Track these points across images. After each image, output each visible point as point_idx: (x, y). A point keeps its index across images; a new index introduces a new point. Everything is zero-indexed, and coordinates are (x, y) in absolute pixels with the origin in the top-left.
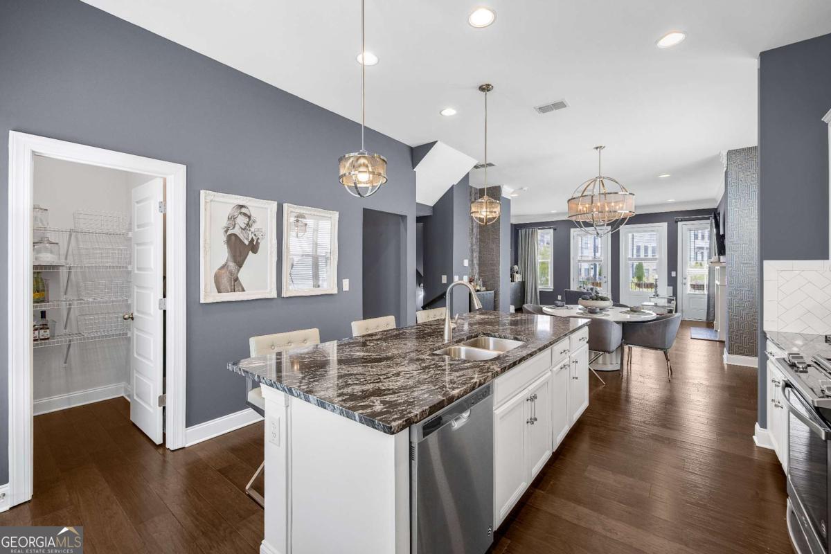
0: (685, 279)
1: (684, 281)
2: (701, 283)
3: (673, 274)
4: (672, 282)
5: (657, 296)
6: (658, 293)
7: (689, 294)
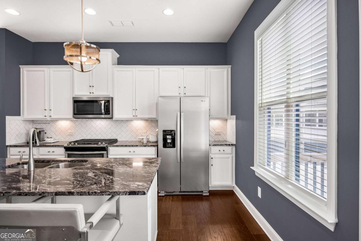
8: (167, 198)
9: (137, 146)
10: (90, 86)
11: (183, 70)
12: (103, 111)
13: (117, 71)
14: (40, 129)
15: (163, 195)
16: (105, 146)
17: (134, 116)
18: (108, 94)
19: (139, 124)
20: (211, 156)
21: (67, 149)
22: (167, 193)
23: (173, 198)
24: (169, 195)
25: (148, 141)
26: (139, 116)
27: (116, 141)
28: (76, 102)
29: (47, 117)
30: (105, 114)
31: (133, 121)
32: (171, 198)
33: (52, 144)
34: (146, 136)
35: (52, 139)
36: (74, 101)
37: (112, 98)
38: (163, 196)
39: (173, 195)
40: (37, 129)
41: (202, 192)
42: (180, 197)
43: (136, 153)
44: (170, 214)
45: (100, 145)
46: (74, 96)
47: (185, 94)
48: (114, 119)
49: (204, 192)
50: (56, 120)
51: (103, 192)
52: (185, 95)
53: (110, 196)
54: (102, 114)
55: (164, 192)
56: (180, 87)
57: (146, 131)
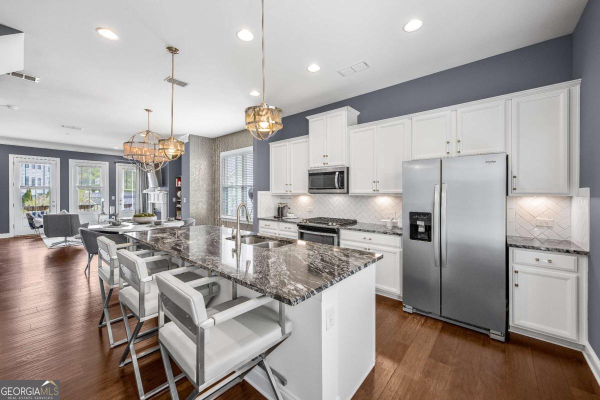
0: (121, 200)
1: (120, 202)
2: (130, 203)
3: (113, 198)
4: (112, 203)
5: (104, 213)
6: (104, 211)
7: (123, 211)
8: (415, 319)
9: (374, 232)
10: (324, 156)
11: (455, 112)
12: (337, 185)
13: (354, 133)
14: (285, 204)
15: (411, 311)
16: (335, 227)
17: (374, 191)
18: (343, 164)
19: (384, 202)
20: (514, 267)
21: (301, 227)
22: (417, 310)
23: (426, 320)
24: (422, 315)
25: (395, 227)
26: (381, 191)
27: (354, 222)
28: (312, 175)
29: (288, 192)
30: (340, 188)
31: (378, 197)
32: (423, 321)
33: (293, 221)
34: (391, 219)
35: (293, 215)
36: (310, 174)
37: (348, 168)
38: (409, 313)
39: (428, 317)
40: (281, 204)
41: (489, 330)
42: (440, 325)
43: (373, 241)
44: (409, 346)
45: (331, 225)
46: (309, 169)
47: (459, 152)
48: (350, 194)
49: (491, 331)
50: (298, 195)
51: (253, 286)
52: (458, 154)
53: (261, 294)
54: (335, 188)
55: (411, 308)
56: (448, 143)
57: (394, 212)
